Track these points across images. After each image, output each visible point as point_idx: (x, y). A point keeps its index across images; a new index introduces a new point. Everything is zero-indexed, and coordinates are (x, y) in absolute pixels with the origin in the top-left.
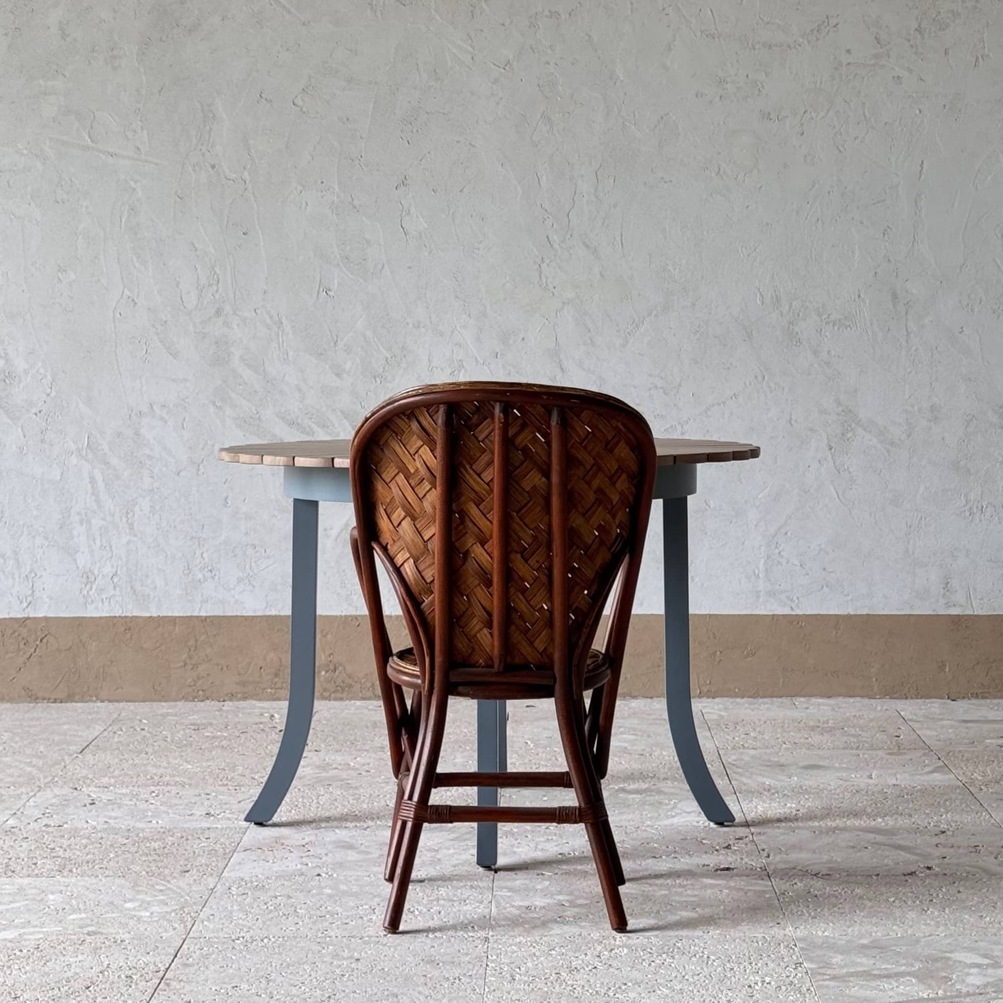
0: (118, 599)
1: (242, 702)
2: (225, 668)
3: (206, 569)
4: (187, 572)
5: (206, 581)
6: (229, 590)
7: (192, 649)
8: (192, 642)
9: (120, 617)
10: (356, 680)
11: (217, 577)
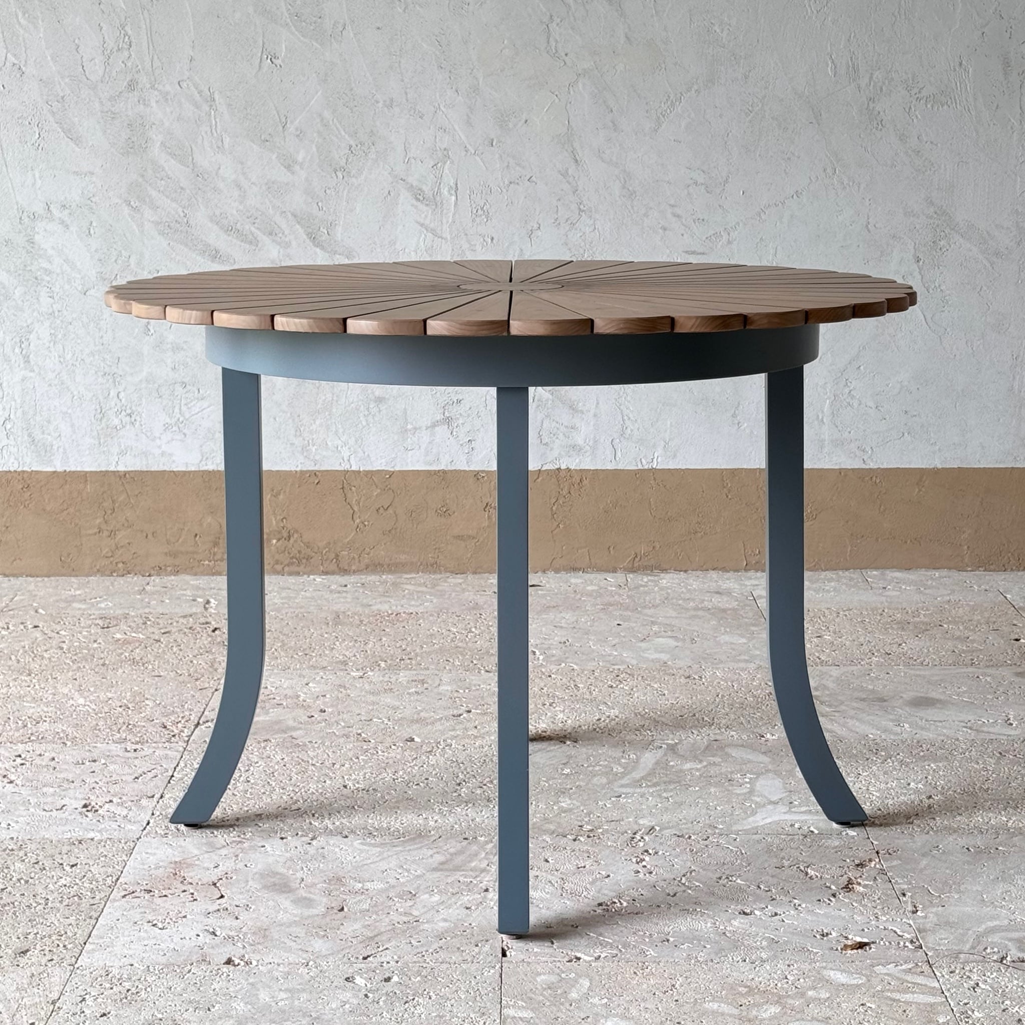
0: (12, 449)
1: (173, 577)
2: (150, 536)
3: (123, 413)
4: (100, 416)
5: (124, 427)
6: (153, 440)
7: (110, 512)
8: (107, 504)
9: (15, 471)
10: (316, 551)
11: (138, 423)
